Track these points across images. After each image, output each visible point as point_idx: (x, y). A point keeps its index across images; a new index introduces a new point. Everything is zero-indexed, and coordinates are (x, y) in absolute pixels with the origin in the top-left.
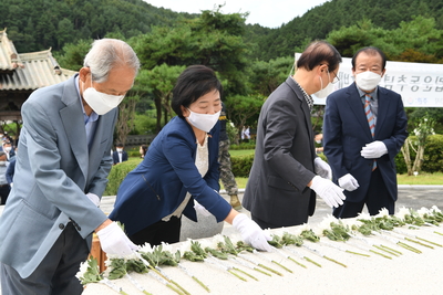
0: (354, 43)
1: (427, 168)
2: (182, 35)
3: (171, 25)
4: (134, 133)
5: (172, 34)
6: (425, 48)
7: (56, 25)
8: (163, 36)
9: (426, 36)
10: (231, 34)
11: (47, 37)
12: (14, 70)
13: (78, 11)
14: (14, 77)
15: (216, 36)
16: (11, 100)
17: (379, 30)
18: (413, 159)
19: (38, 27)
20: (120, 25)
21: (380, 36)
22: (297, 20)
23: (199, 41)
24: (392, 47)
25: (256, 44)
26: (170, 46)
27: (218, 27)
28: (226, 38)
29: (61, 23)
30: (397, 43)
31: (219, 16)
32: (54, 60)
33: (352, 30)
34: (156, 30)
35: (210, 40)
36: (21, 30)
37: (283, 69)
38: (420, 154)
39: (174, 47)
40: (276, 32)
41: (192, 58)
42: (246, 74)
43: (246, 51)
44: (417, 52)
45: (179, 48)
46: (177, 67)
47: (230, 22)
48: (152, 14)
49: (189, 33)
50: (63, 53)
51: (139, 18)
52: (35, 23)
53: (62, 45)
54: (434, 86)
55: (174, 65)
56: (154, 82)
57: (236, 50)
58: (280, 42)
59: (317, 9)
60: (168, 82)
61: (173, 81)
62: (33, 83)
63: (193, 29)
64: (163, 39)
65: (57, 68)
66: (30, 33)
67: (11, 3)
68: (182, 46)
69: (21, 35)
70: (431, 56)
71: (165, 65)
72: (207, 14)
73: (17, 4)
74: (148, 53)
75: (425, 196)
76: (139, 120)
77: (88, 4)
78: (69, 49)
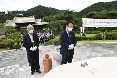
0: (92, 15)
1: (106, 39)
4: (54, 32)
5: (61, 15)
9: (105, 13)
10: (71, 14)
11: (40, 16)
13: (45, 11)
14: (35, 23)
15: (68, 15)
17: (97, 12)
18: (104, 37)
20: (52, 13)
21: (97, 13)
22: (82, 10)
23: (65, 16)
24: (99, 15)
25: (75, 16)
27: (68, 13)
29: (42, 13)
30: (100, 15)
31: (69, 11)
32: (41, 20)
33: (92, 13)
34: (58, 14)
36: (36, 15)
38: (105, 36)
39: (61, 17)
40: (79, 13)
41: (64, 19)
42: (73, 21)
44: (104, 16)
48: (57, 11)
49: (63, 14)
56: (57, 23)
57: (72, 17)
58: (79, 15)
59: (86, 9)
61: (61, 23)
62: (38, 24)
64: (59, 15)
68: (62, 17)
70: (106, 17)
71: (59, 20)
72: (66, 11)
73: (35, 11)
74: (56, 18)
75: (106, 45)
76: (55, 29)
77: (47, 10)
78: (43, 18)
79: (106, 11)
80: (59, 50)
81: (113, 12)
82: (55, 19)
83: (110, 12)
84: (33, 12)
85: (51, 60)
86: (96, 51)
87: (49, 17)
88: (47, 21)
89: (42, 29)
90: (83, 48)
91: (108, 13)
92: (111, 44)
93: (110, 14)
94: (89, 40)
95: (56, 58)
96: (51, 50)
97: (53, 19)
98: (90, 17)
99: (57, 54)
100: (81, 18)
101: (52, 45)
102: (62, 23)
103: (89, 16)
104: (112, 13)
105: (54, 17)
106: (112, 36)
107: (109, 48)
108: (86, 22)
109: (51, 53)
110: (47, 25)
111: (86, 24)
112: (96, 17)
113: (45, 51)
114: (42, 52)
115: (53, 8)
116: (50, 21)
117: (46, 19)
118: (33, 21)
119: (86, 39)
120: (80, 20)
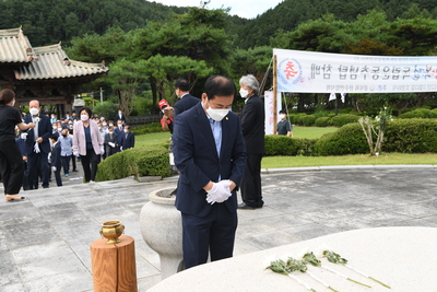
0: (320, 34)
1: (386, 149)
2: (173, 29)
4: (134, 114)
5: (165, 28)
6: (378, 38)
7: (64, 19)
8: (157, 29)
9: (379, 28)
10: (215, 27)
11: (56, 29)
12: (30, 62)
13: (82, 6)
14: (30, 68)
15: (203, 29)
16: (28, 88)
17: (340, 22)
18: (374, 140)
19: (48, 21)
20: (118, 18)
21: (341, 27)
22: (270, 11)
23: (188, 33)
24: (351, 37)
25: (236, 36)
26: (163, 38)
27: (203, 22)
28: (211, 31)
29: (68, 16)
30: (356, 33)
31: (206, 11)
32: (64, 52)
33: (318, 23)
34: (151, 24)
35: (198, 32)
36: (33, 23)
37: (259, 56)
38: (381, 137)
39: (166, 39)
40: (253, 22)
41: (182, 49)
42: (228, 61)
43: (228, 41)
44: (371, 42)
45: (171, 41)
46: (169, 57)
47: (214, 17)
48: (145, 8)
49: (179, 27)
50: (71, 45)
51: (135, 12)
52: (46, 17)
53: (69, 38)
54: (392, 74)
55: (167, 55)
56: (150, 70)
57: (220, 41)
58: (256, 31)
59: (287, 2)
60: (162, 70)
61: (165, 68)
63: (182, 24)
64: (156, 31)
65: (66, 59)
66: (41, 25)
67: (25, 0)
68: (173, 38)
69: (34, 27)
70: (383, 45)
71: (159, 56)
72: (195, 11)
74: (144, 45)
75: (386, 176)
76: (137, 102)
78: (76, 42)
79: (382, 15)
80: (174, 198)
81: (416, 22)
82: (136, 50)
83: (400, 22)
84: (18, 8)
85: (131, 248)
86: (341, 207)
87: (108, 35)
88: (96, 59)
89: (70, 101)
90: (279, 191)
91: (394, 27)
92: (412, 174)
93: (399, 34)
94: (306, 154)
95: (158, 236)
96: (123, 204)
97: (129, 50)
98: (308, 42)
99: (166, 220)
100: (265, 48)
101: (129, 181)
102: (173, 69)
103: (304, 39)
104: (408, 29)
105: (134, 37)
106: (412, 133)
107: (402, 189)
108: (290, 65)
109: (124, 216)
110: (94, 76)
111: (292, 79)
112: (337, 44)
113: (90, 210)
114: (78, 212)
116: (109, 60)
117: (92, 45)
118: (18, 55)
119: (291, 147)
120: (262, 59)
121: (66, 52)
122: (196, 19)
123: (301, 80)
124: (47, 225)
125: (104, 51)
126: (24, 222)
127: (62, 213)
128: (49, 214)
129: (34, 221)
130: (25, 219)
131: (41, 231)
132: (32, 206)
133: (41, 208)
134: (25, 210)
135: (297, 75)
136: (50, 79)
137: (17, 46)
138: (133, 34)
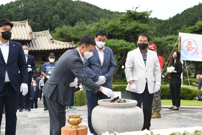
2: (116, 23)
3: (110, 18)
5: (111, 23)
7: (51, 18)
8: (106, 23)
10: (142, 22)
11: (46, 24)
12: (31, 40)
13: (63, 11)
14: (30, 44)
15: (134, 24)
19: (43, 19)
20: (83, 18)
22: (178, 15)
23: (125, 26)
25: (155, 28)
26: (109, 29)
27: (135, 19)
28: (139, 25)
29: (54, 17)
31: (136, 13)
32: (50, 35)
34: (102, 20)
35: (131, 25)
36: (34, 21)
37: (170, 41)
39: (111, 29)
40: (166, 22)
41: (121, 35)
43: (150, 32)
45: (114, 30)
46: (112, 40)
47: (142, 16)
48: (100, 13)
49: (120, 22)
50: (55, 32)
51: (93, 14)
52: (41, 17)
53: (54, 28)
55: (111, 39)
58: (168, 27)
62: (39, 47)
63: (122, 20)
64: (106, 25)
65: (52, 39)
66: (38, 22)
67: (30, 7)
68: (115, 29)
69: (34, 23)
72: (129, 12)
73: (33, 7)
77: (68, 7)
78: (58, 30)
84: (26, 12)
87: (77, 26)
88: (69, 40)
90: (180, 118)
100: (173, 36)
105: (92, 27)
111: (191, 52)
115: (87, 4)
116: (76, 41)
117: (67, 32)
118: (25, 36)
119: (189, 95)
120: (171, 43)
121: (52, 35)
122: (130, 17)
123: (196, 52)
124: (35, 127)
125: (73, 36)
126: (22, 124)
127: (44, 121)
128: (36, 121)
129: (27, 124)
130: (23, 123)
131: (32, 129)
132: (27, 117)
133: (32, 118)
134: (23, 118)
135: (194, 50)
136: (41, 50)
137: (25, 31)
138: (91, 26)
